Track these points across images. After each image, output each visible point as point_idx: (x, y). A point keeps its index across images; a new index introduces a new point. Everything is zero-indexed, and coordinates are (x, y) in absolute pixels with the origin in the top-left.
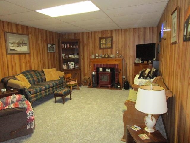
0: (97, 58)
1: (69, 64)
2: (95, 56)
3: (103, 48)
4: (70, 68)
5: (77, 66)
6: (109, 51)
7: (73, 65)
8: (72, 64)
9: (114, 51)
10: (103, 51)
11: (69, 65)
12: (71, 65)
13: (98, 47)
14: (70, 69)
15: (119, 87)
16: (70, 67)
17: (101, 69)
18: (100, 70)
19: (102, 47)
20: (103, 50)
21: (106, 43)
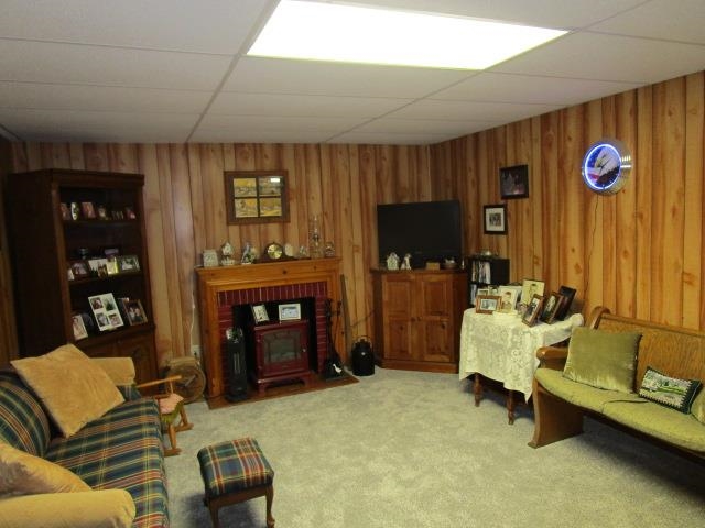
0: (229, 263)
1: (97, 306)
2: (222, 257)
3: (247, 221)
4: (102, 329)
5: (133, 315)
6: (274, 229)
7: (116, 311)
8: (110, 307)
9: (293, 229)
10: (248, 232)
11: (96, 312)
12: (103, 310)
13: (220, 214)
14: (107, 332)
15: (338, 370)
16: (102, 325)
17: (260, 313)
18: (258, 317)
19: (239, 214)
20: (244, 227)
21: (258, 198)
